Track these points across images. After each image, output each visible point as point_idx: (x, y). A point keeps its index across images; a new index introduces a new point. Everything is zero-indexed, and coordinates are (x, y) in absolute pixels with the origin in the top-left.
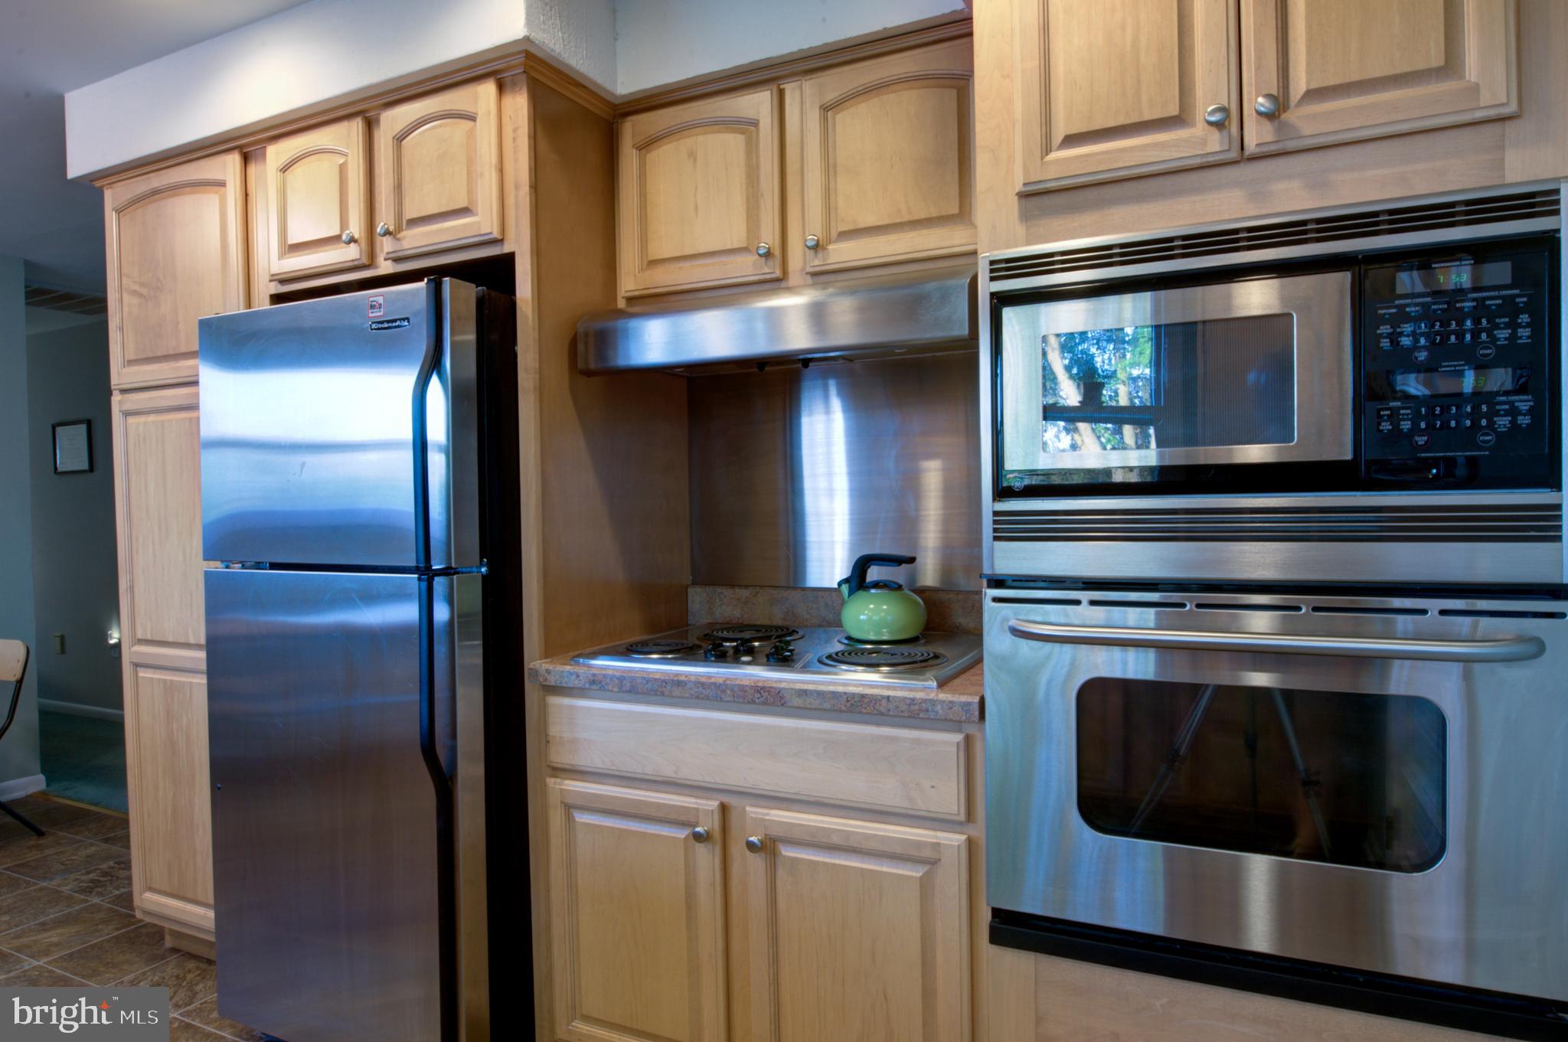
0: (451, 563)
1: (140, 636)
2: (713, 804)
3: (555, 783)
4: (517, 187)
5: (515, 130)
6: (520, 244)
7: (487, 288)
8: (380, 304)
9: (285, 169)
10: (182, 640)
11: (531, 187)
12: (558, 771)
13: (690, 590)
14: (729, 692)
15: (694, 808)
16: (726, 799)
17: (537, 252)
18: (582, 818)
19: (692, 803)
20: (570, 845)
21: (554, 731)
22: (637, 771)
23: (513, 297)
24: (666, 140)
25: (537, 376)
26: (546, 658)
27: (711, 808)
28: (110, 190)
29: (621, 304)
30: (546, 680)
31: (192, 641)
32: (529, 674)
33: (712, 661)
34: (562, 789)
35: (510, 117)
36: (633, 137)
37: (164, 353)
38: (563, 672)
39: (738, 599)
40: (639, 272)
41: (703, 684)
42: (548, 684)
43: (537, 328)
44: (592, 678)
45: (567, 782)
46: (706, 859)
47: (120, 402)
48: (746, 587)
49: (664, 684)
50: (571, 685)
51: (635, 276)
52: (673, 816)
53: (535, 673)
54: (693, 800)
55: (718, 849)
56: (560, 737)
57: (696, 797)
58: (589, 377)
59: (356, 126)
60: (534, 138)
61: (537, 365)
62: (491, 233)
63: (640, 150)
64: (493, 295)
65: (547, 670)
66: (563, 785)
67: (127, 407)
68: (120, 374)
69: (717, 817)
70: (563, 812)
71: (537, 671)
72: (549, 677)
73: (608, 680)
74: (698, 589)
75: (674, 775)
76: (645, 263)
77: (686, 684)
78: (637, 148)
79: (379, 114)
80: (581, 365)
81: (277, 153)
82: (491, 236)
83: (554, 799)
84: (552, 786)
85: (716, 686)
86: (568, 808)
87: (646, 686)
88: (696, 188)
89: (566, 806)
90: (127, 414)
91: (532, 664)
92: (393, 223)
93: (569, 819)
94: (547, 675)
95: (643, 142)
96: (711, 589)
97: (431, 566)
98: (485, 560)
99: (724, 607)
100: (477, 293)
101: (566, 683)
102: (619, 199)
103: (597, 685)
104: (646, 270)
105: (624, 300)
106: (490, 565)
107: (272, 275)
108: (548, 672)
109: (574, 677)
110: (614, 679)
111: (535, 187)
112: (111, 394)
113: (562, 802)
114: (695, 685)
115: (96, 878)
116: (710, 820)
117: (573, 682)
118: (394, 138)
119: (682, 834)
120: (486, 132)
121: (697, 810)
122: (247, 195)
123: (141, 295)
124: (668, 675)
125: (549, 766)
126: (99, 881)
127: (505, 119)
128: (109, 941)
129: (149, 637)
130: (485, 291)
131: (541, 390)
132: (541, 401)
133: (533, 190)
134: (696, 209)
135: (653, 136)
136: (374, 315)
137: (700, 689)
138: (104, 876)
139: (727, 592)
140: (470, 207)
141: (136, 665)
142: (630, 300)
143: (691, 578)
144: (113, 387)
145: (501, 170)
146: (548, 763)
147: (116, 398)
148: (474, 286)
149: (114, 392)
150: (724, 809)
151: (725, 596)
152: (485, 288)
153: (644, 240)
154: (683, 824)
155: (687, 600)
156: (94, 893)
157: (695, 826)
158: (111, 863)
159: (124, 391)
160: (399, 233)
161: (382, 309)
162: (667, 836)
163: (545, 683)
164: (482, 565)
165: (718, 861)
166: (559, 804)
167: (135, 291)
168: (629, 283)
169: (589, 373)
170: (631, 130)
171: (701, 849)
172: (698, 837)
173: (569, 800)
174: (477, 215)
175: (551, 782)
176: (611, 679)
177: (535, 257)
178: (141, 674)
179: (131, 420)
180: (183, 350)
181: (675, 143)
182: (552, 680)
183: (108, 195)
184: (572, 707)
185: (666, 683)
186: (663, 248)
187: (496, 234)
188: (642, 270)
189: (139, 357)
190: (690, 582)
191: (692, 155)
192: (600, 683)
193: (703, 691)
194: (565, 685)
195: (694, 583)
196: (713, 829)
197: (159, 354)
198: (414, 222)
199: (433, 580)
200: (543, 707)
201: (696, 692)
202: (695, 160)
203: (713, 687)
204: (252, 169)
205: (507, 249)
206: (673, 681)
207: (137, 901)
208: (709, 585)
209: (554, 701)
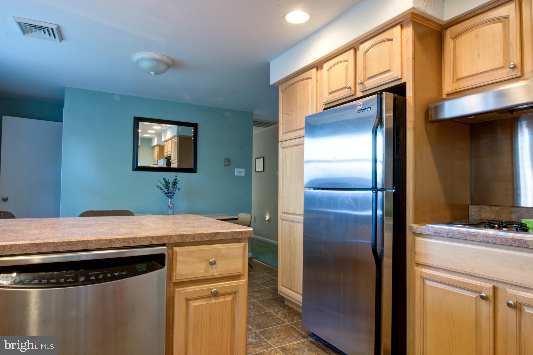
0: (383, 187)
1: (283, 211)
2: (490, 285)
3: (418, 269)
4: (408, 59)
5: (407, 40)
6: (408, 79)
7: (397, 95)
8: (361, 104)
9: (329, 70)
10: (294, 213)
11: (413, 58)
12: (418, 264)
13: (470, 207)
14: (499, 240)
15: (480, 286)
16: (496, 284)
17: (415, 80)
18: (428, 283)
19: (480, 284)
20: (423, 292)
21: (418, 250)
22: (453, 268)
23: (405, 97)
24: (465, 33)
25: (414, 124)
26: (415, 224)
27: (489, 287)
28: (280, 86)
29: (444, 96)
30: (416, 231)
31: (297, 213)
32: (409, 228)
33: (489, 229)
34: (421, 271)
35: (405, 36)
36: (450, 35)
37: (293, 130)
38: (423, 228)
39: (493, 211)
40: (452, 84)
41: (486, 236)
42: (417, 232)
43: (414, 107)
44: (435, 231)
45: (423, 269)
46: (486, 308)
47: (281, 144)
48: (497, 206)
49: (467, 235)
50: (426, 233)
51: (451, 85)
52: (470, 288)
53: (411, 228)
54: (480, 283)
55: (492, 304)
56: (421, 252)
57: (481, 282)
58: (432, 123)
59: (352, 51)
60: (414, 42)
61: (414, 120)
62: (398, 77)
63: (453, 39)
64: (399, 97)
65: (416, 227)
66: (421, 270)
67: (283, 146)
68: (281, 136)
69: (491, 291)
70: (421, 280)
71: (412, 228)
72: (417, 230)
73: (442, 232)
74: (474, 206)
75: (471, 272)
76: (455, 80)
77: (478, 236)
78: (452, 39)
79: (359, 46)
80: (430, 119)
81: (326, 66)
82: (398, 78)
83: (418, 275)
84: (417, 270)
85: (492, 238)
86: (423, 279)
87: (459, 236)
88: (479, 48)
89: (422, 278)
90: (283, 148)
91: (410, 225)
92: (363, 80)
93: (423, 284)
94: (416, 229)
95: (455, 36)
96: (480, 206)
97: (377, 188)
98: (394, 187)
99: (486, 214)
100: (394, 96)
101: (424, 232)
102: (444, 59)
103: (437, 234)
104: (456, 83)
105: (446, 95)
106: (395, 189)
107: (324, 103)
108: (417, 228)
109: (428, 230)
110: (445, 232)
111: (414, 58)
112: (278, 143)
113: (420, 276)
114: (482, 236)
115: (266, 282)
116: (488, 292)
117: (427, 232)
118: (364, 53)
119: (474, 295)
120: (396, 44)
121: (482, 286)
122: (317, 80)
123: (287, 114)
124: (470, 232)
125: (416, 263)
126: (267, 283)
127: (403, 37)
128: (271, 299)
129: (286, 212)
130: (396, 96)
131: (415, 128)
132: (415, 132)
133: (413, 59)
134: (479, 56)
135: (459, 33)
136: (359, 108)
137: (485, 238)
138: (267, 282)
139: (488, 208)
140: (390, 70)
141: (282, 219)
142: (448, 95)
143: (470, 202)
144: (279, 141)
145: (402, 55)
146: (415, 261)
147: (280, 144)
148: (393, 94)
149: (279, 142)
150: (495, 288)
151: (487, 209)
152: (396, 95)
153: (455, 72)
154: (475, 292)
155: (469, 210)
156: (266, 286)
157: (481, 293)
158: (269, 279)
159: (281, 142)
160: (365, 82)
161: (361, 106)
162: (467, 295)
163: (415, 232)
164: (393, 189)
165: (491, 309)
166: (420, 277)
167: (286, 113)
168: (448, 88)
169: (432, 122)
170: (449, 33)
171: (483, 302)
172: (482, 297)
173: (424, 276)
174: (393, 71)
175: (417, 268)
176: (443, 232)
177: (414, 82)
178: (283, 222)
179: (284, 150)
180: (298, 128)
181: (469, 33)
182: (418, 231)
183: (280, 87)
184: (426, 242)
185: (468, 235)
186: (463, 73)
187: (399, 77)
188: (454, 83)
189: (286, 132)
190: (469, 204)
191: (477, 36)
192: (439, 233)
193: (486, 239)
194: (423, 233)
195: (472, 204)
196: (489, 295)
197: (291, 130)
198: (369, 78)
199: (377, 192)
200: (414, 241)
201: (483, 239)
202: (478, 38)
203: (491, 238)
204: (319, 72)
205: (403, 81)
206: (472, 234)
207: (279, 289)
208: (479, 205)
209: (418, 239)
